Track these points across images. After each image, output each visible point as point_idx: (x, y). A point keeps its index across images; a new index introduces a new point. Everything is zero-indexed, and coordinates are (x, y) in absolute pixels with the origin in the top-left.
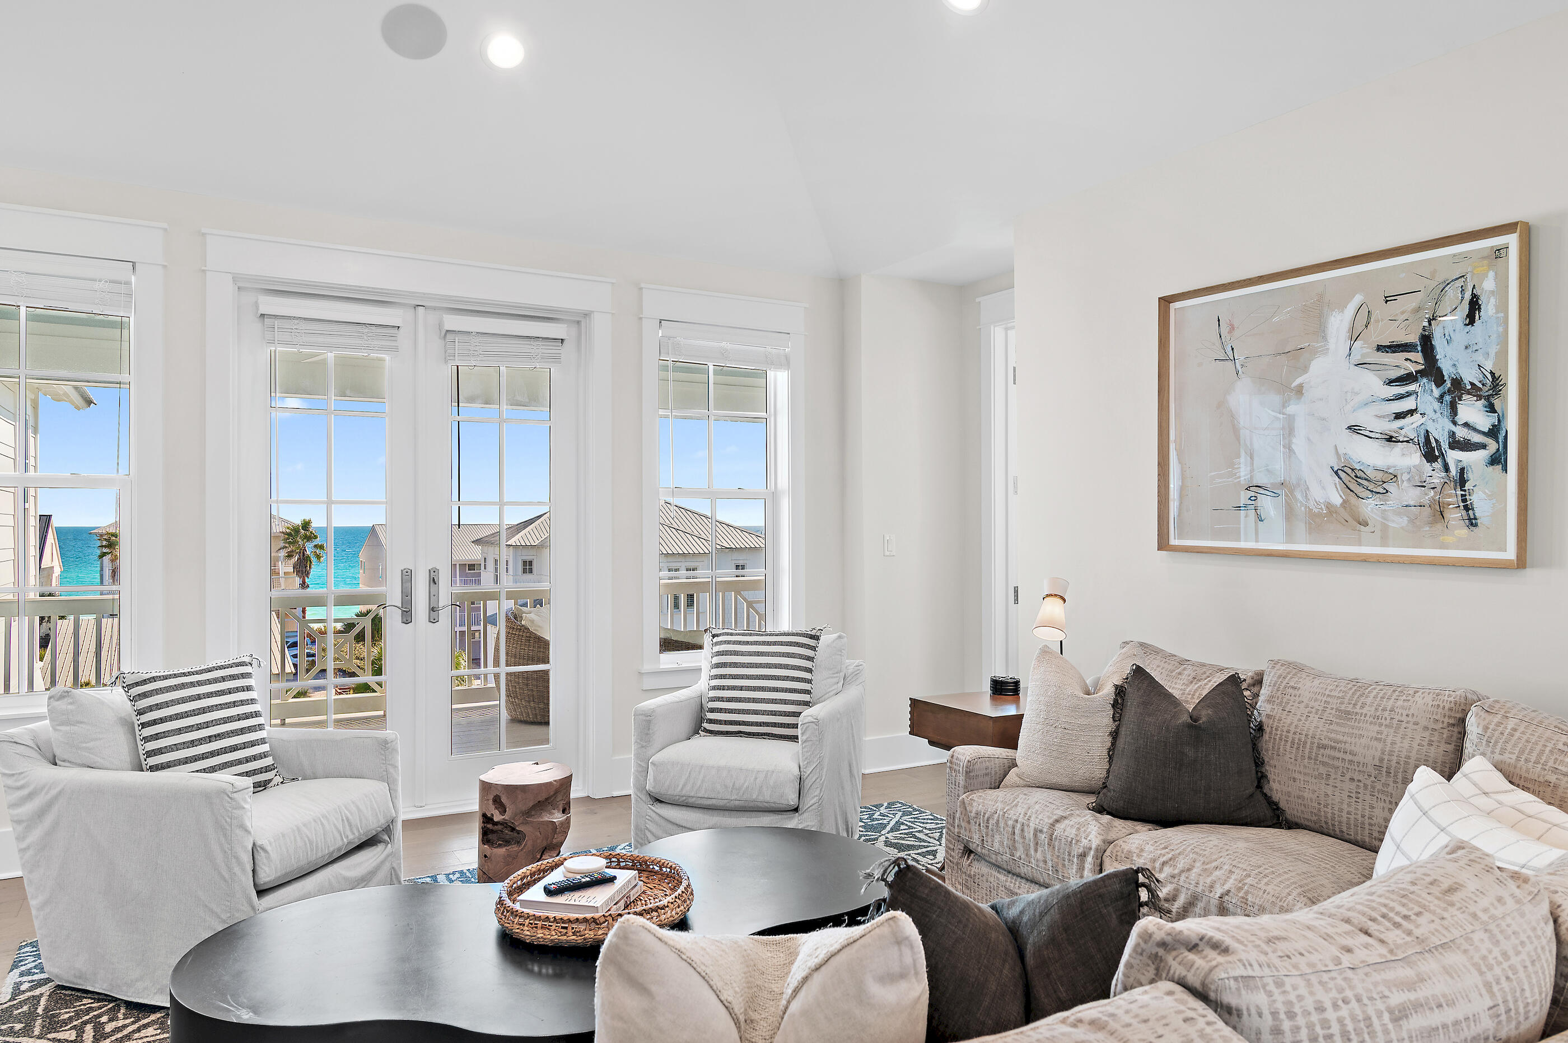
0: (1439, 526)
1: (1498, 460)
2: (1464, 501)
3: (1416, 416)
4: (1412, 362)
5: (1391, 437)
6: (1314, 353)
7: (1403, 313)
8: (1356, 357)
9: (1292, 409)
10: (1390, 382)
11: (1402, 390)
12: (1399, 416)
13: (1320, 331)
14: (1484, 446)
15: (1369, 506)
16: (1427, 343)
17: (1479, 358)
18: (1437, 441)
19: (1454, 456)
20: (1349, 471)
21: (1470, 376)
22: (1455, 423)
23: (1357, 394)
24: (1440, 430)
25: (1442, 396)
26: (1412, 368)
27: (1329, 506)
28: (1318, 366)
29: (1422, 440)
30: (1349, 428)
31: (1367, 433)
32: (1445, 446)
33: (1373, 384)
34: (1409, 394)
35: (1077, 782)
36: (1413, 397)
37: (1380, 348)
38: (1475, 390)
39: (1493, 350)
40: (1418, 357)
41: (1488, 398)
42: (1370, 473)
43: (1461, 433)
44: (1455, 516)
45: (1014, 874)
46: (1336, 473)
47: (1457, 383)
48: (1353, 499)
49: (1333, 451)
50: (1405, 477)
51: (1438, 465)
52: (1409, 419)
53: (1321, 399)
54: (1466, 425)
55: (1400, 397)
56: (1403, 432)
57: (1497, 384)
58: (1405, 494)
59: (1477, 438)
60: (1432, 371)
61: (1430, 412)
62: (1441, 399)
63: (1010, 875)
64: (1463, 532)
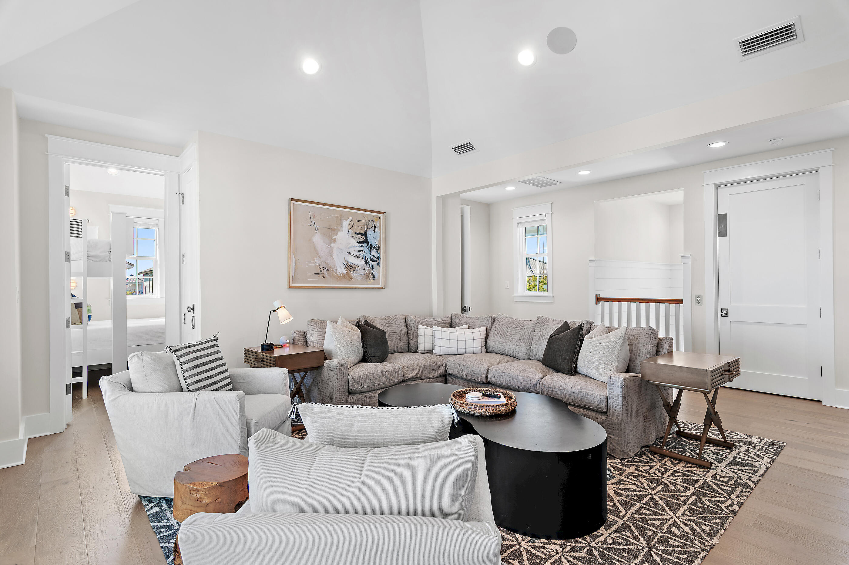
0: (368, 279)
1: (379, 264)
2: (373, 273)
3: (363, 252)
4: (362, 238)
5: (358, 256)
6: (339, 230)
7: (361, 225)
8: (350, 234)
9: (332, 245)
10: (358, 242)
11: (360, 245)
12: (360, 251)
13: (341, 224)
14: (376, 261)
15: (353, 274)
16: (366, 233)
17: (375, 240)
18: (367, 259)
19: (371, 262)
20: (348, 265)
21: (374, 245)
22: (371, 255)
23: (350, 244)
24: (368, 257)
25: (368, 248)
26: (363, 240)
27: (343, 273)
28: (340, 234)
29: (364, 258)
30: (348, 253)
31: (352, 255)
32: (369, 260)
33: (354, 242)
34: (362, 246)
35: (357, 361)
36: (363, 247)
37: (355, 233)
38: (375, 248)
39: (378, 239)
40: (364, 237)
41: (377, 250)
42: (353, 265)
43: (372, 257)
44: (371, 277)
45: (371, 391)
46: (344, 265)
47: (371, 245)
48: (349, 272)
49: (344, 258)
50: (361, 267)
51: (368, 264)
52: (362, 252)
53: (341, 244)
54: (373, 255)
55: (360, 247)
56: (360, 255)
57: (379, 247)
58: (361, 271)
59: (375, 259)
60: (366, 241)
61: (366, 251)
62: (368, 249)
63: (370, 392)
64: (372, 281)
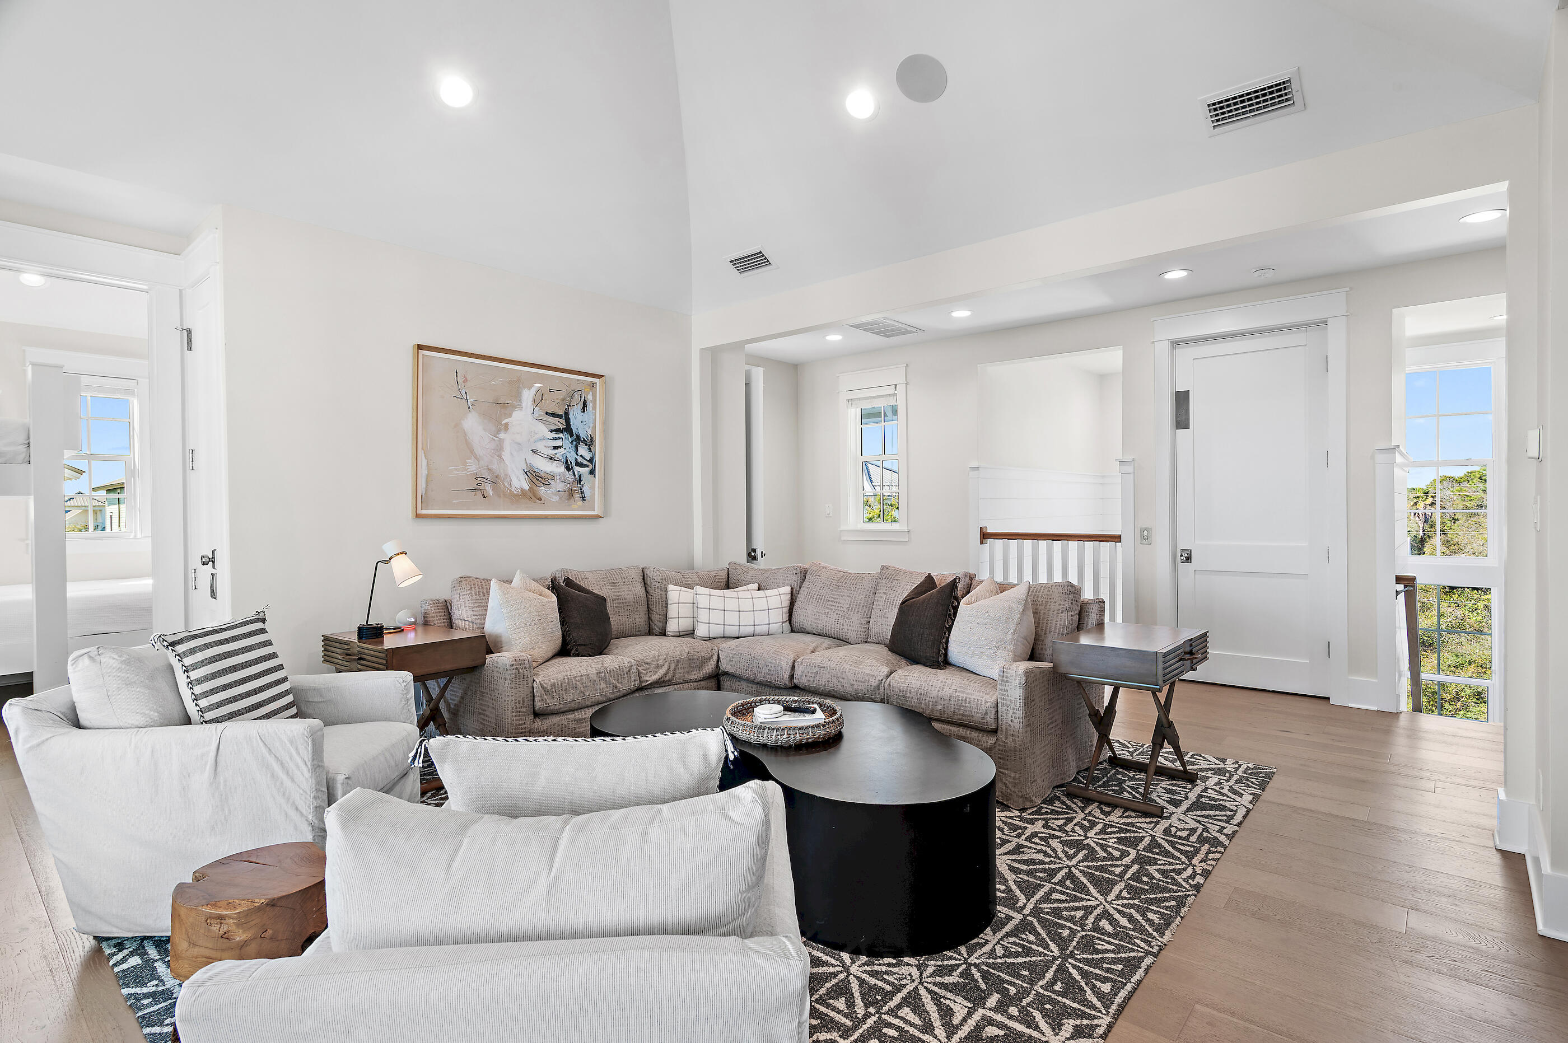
0: (572, 501)
1: (592, 472)
2: (581, 489)
3: (562, 449)
4: (561, 424)
5: (552, 457)
6: (515, 407)
7: (557, 399)
8: (536, 415)
9: (502, 435)
10: (551, 431)
11: (557, 436)
12: (555, 448)
13: (518, 396)
14: (587, 466)
15: (542, 490)
16: (567, 414)
17: (586, 427)
18: (571, 462)
19: (577, 469)
20: (532, 473)
21: (583, 436)
22: (577, 455)
23: (536, 434)
24: (572, 457)
25: (572, 442)
26: (561, 427)
27: (522, 490)
28: (517, 415)
29: (565, 460)
30: (532, 450)
31: (541, 454)
32: (574, 464)
33: (543, 430)
34: (559, 438)
35: (550, 655)
36: (561, 440)
37: (547, 413)
38: (584, 441)
39: (591, 425)
40: (563, 421)
41: (589, 446)
42: (543, 475)
43: (580, 460)
44: (577, 496)
45: (577, 710)
46: (526, 473)
47: (578, 437)
48: (535, 487)
49: (524, 461)
50: (558, 477)
51: (571, 473)
52: (559, 450)
53: (518, 433)
54: (581, 456)
55: (556, 439)
56: (556, 456)
57: (592, 440)
58: (558, 486)
59: (585, 462)
60: (568, 429)
61: (567, 448)
62: (572, 443)
63: (576, 712)
64: (580, 503)
